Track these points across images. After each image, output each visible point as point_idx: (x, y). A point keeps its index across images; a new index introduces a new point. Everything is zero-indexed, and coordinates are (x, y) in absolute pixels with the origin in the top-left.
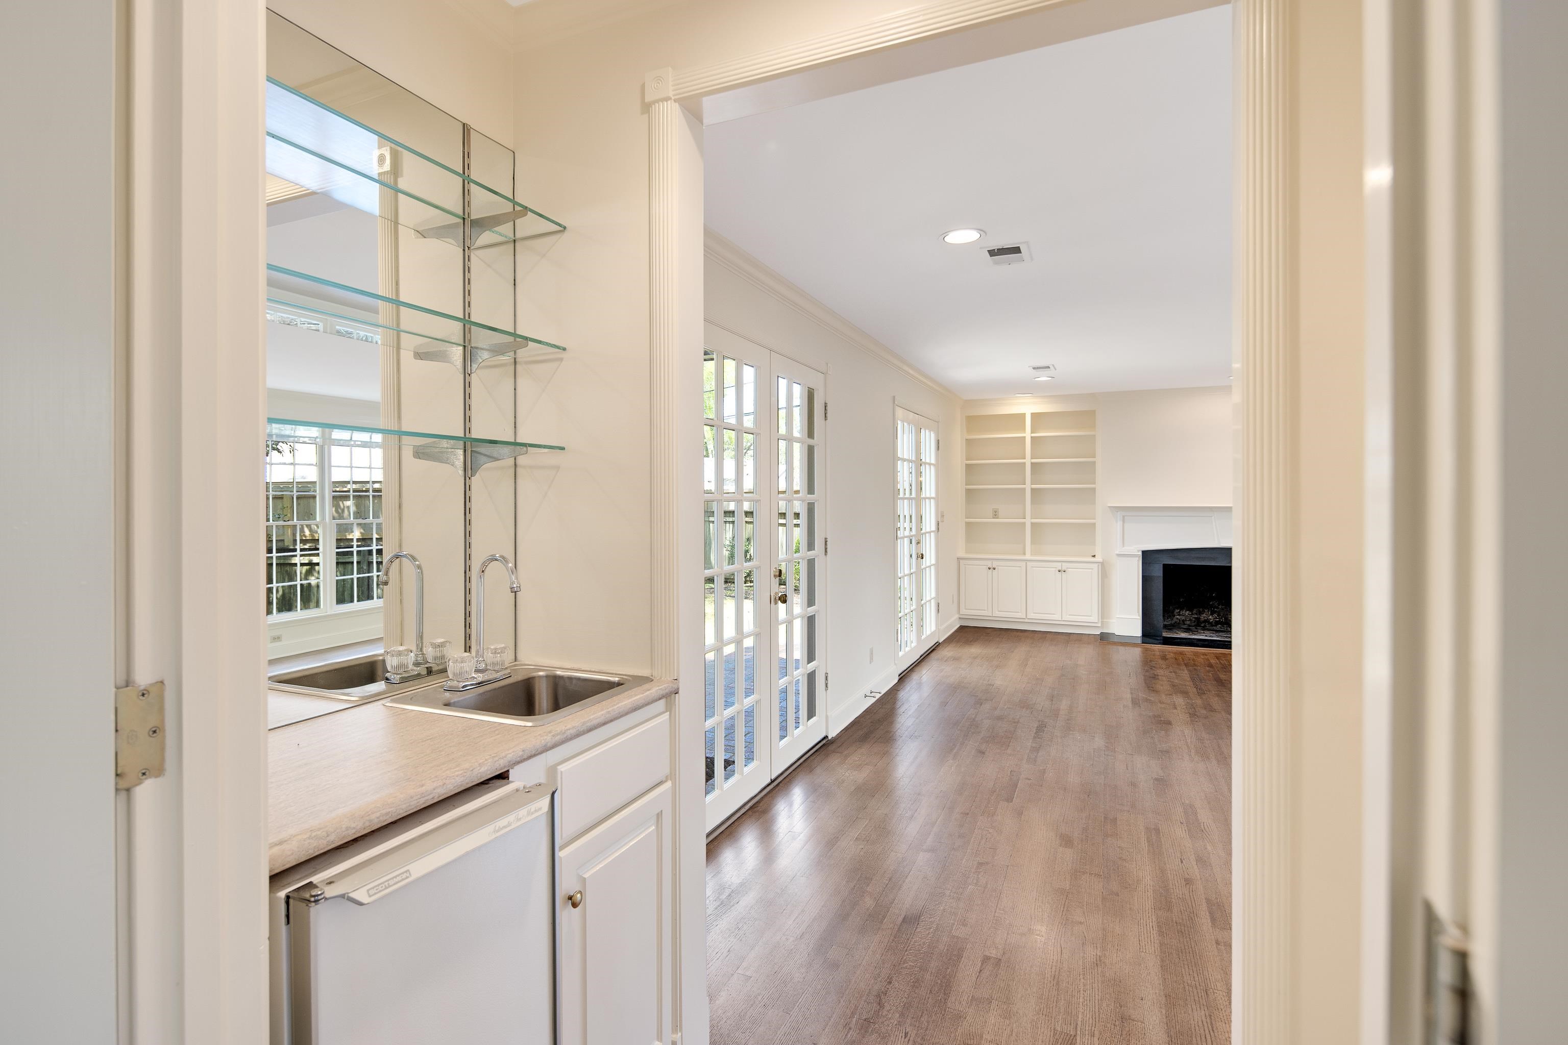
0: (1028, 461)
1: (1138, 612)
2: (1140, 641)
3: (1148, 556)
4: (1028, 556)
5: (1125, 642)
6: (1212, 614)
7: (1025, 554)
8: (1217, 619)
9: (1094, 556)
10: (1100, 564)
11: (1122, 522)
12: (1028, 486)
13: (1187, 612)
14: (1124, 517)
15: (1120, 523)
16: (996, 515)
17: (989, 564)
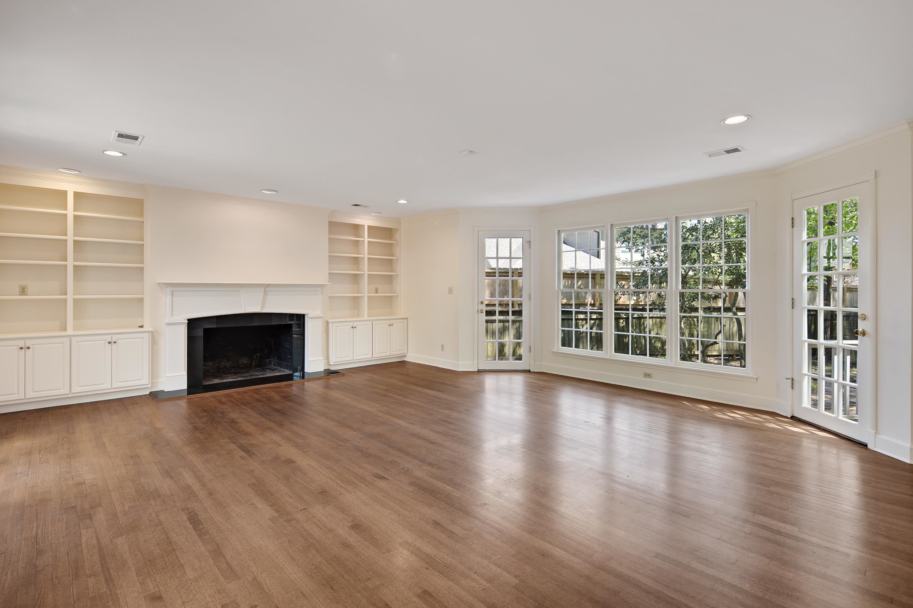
0: (70, 238)
1: (185, 369)
2: (186, 393)
3: (192, 323)
4: (70, 331)
5: (173, 396)
6: (228, 362)
7: (65, 330)
8: (232, 364)
9: (141, 327)
10: (150, 333)
11: (171, 296)
12: (70, 263)
13: (211, 363)
14: (172, 292)
15: (169, 297)
16: (23, 291)
17: (21, 344)
